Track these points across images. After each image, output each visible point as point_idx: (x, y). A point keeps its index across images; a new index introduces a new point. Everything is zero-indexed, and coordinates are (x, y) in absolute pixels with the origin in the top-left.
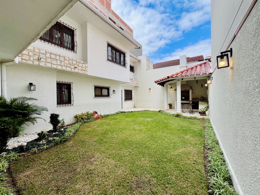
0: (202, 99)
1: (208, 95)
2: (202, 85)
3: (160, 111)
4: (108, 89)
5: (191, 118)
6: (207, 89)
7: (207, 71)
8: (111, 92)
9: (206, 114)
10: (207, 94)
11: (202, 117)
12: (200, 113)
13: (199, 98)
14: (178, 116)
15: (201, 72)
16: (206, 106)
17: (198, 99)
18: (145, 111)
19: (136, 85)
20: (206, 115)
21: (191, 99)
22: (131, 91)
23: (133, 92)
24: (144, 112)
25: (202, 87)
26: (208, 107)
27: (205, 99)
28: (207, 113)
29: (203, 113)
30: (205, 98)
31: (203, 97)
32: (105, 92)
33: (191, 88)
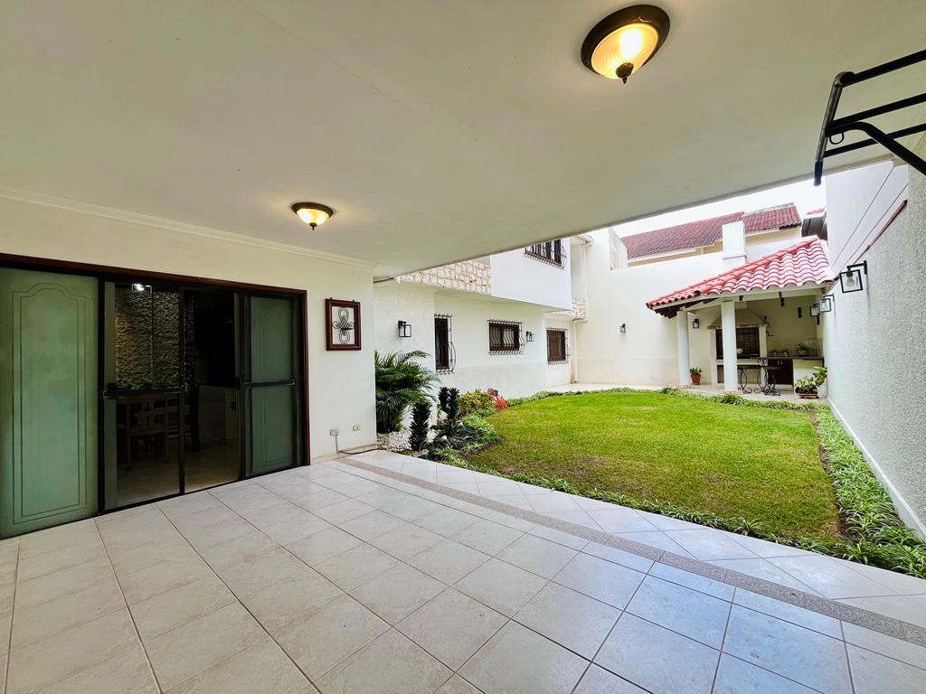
0: (802, 352)
1: (822, 339)
2: (800, 310)
3: (665, 391)
4: (515, 329)
5: (772, 406)
6: (818, 324)
7: (815, 273)
8: (522, 335)
9: (819, 395)
10: (819, 337)
11: (806, 402)
12: (798, 390)
13: (793, 350)
14: (729, 400)
15: (797, 275)
16: (818, 372)
17: (788, 353)
18: (618, 390)
19: (579, 316)
20: (817, 398)
21: (763, 352)
22: (563, 334)
23: (567, 335)
24: (614, 393)
25: (800, 316)
26: (823, 375)
27: (813, 354)
28: (821, 390)
29: (808, 392)
30: (813, 351)
31: (804, 348)
32: (508, 338)
33: (765, 320)
